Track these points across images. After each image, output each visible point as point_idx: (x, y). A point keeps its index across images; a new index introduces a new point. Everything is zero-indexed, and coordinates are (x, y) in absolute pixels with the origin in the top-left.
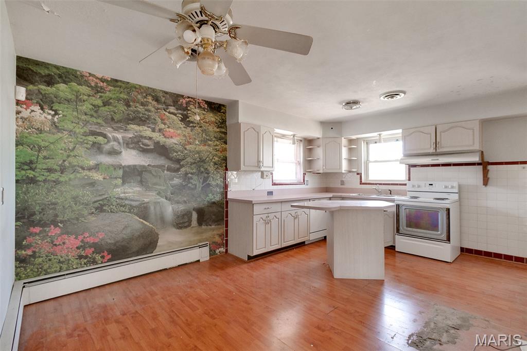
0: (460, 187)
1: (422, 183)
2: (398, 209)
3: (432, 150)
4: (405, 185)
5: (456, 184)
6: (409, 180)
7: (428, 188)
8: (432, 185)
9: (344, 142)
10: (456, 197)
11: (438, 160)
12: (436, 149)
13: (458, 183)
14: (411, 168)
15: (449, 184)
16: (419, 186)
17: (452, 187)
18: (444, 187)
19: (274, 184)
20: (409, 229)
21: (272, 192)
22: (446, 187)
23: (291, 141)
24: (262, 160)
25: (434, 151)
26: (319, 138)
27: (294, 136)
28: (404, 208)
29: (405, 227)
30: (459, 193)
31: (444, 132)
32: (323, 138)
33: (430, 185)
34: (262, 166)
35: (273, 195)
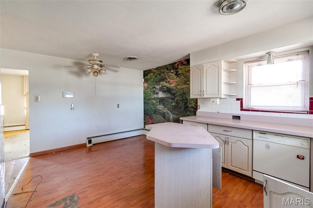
19: (242, 109)
21: (240, 117)
24: (205, 89)
34: (205, 95)
35: (240, 119)
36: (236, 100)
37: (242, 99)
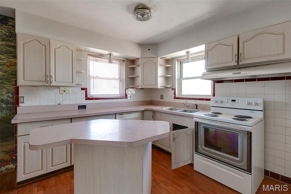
0: (265, 104)
1: (225, 99)
2: (196, 127)
3: (234, 63)
4: (209, 100)
5: (260, 101)
6: (214, 95)
7: (230, 104)
8: (235, 101)
9: (160, 61)
10: (260, 115)
11: (240, 73)
12: (238, 62)
13: (264, 99)
14: (216, 84)
15: (253, 100)
16: (222, 102)
17: (256, 104)
18: (247, 104)
19: (87, 99)
20: (207, 149)
21: (85, 106)
22: (249, 104)
23: (108, 61)
25: (236, 64)
26: (138, 59)
27: (110, 55)
28: (202, 125)
29: (203, 147)
30: (265, 110)
31: (247, 41)
32: (141, 58)
33: (232, 101)
34: (54, 81)
35: (86, 108)
36: (81, 90)
37: (86, 89)
